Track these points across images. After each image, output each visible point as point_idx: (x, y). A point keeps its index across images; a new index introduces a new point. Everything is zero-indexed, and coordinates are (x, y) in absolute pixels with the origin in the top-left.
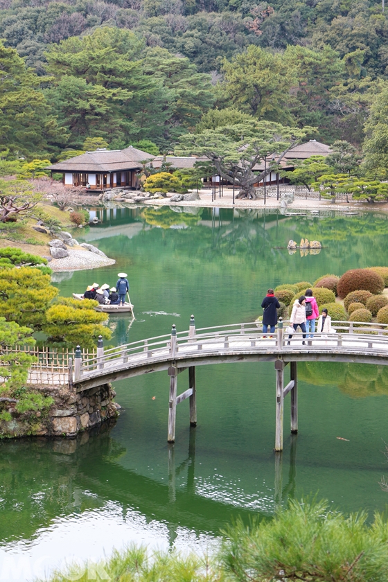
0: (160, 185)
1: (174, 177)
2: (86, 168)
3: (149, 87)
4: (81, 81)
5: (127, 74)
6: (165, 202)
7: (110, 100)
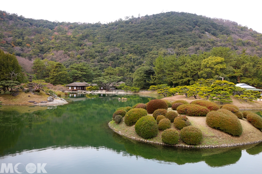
0: (90, 89)
1: (93, 87)
2: (74, 85)
3: (90, 72)
4: (76, 71)
5: (86, 69)
6: (90, 92)
7: (81, 74)
